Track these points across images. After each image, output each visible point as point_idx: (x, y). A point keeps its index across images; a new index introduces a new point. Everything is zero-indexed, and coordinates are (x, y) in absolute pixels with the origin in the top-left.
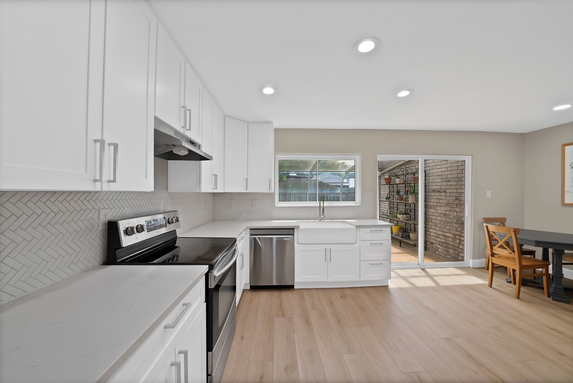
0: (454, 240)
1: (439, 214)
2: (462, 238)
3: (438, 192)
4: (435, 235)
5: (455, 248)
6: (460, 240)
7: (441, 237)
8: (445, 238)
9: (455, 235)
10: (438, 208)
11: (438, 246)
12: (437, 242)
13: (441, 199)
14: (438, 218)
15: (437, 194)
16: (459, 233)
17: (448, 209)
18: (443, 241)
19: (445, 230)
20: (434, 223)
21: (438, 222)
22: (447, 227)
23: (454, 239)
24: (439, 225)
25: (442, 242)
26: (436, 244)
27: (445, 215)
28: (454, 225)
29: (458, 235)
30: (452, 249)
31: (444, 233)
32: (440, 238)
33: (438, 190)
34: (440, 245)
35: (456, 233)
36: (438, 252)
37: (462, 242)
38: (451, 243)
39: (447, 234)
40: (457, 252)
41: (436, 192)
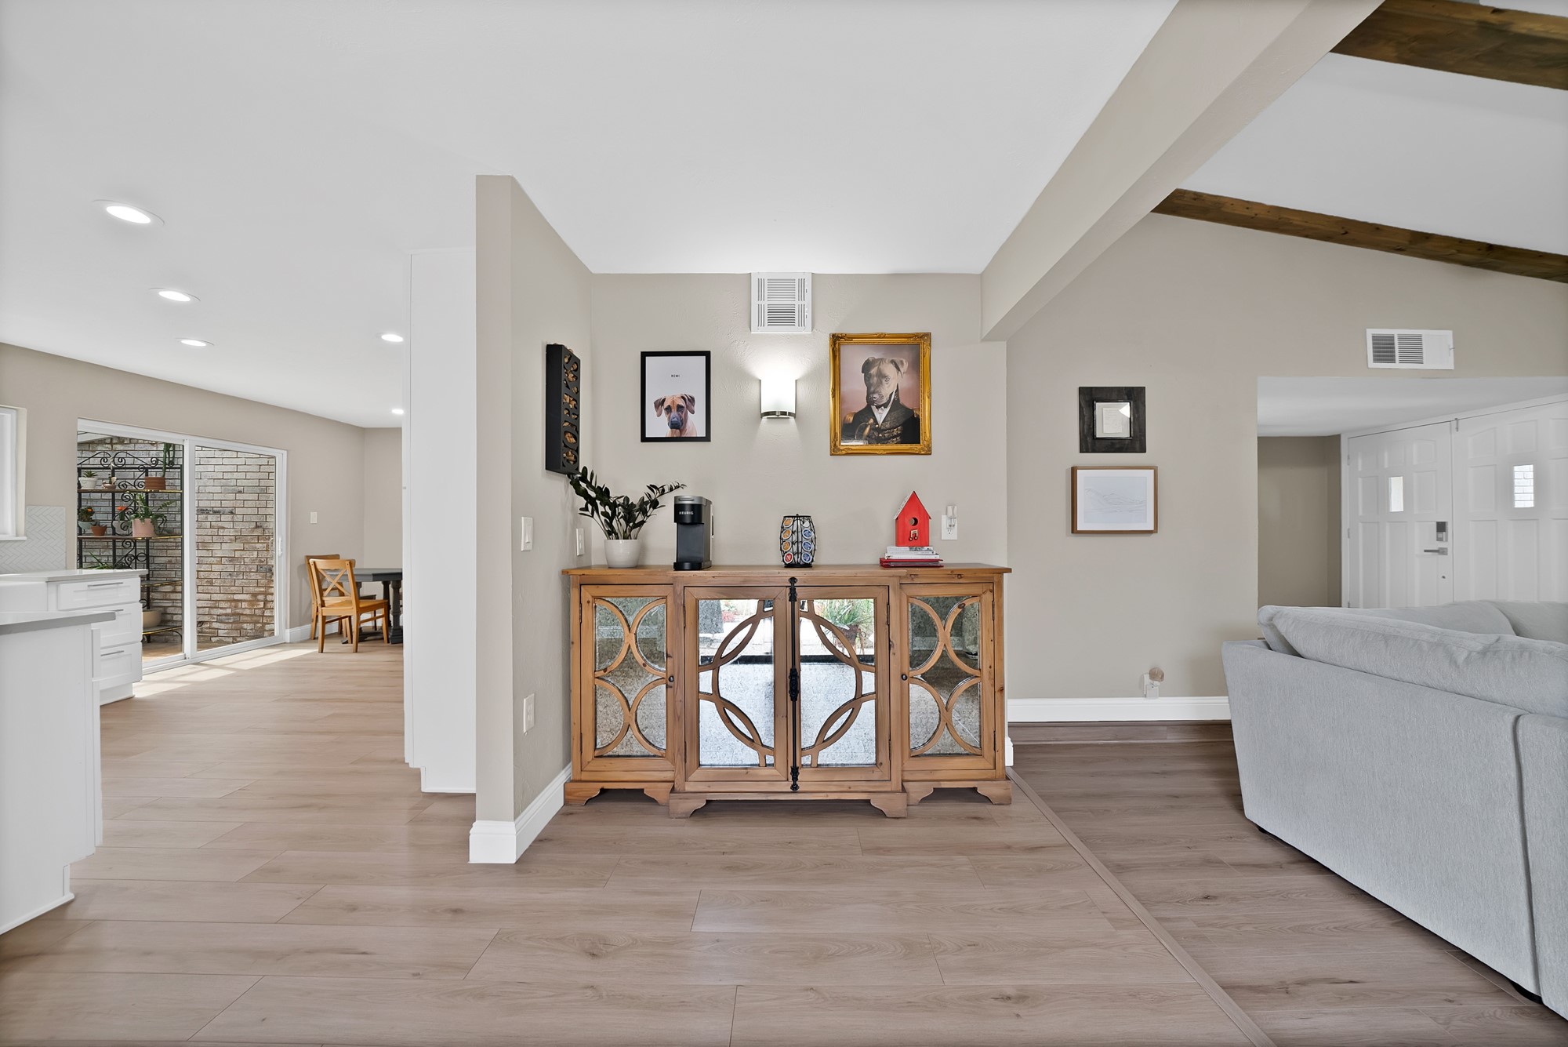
0: (253, 605)
1: (219, 559)
2: (269, 598)
3: (215, 513)
4: (210, 604)
5: (255, 618)
6: (266, 602)
7: (223, 605)
8: (233, 604)
9: (254, 595)
10: (216, 546)
11: (215, 625)
12: (214, 618)
13: (223, 528)
14: (215, 568)
15: (210, 518)
16: (262, 589)
17: (241, 546)
18: (229, 611)
19: (233, 588)
20: (206, 580)
21: (212, 575)
22: (238, 582)
23: (253, 602)
24: (219, 581)
25: (226, 615)
26: (211, 623)
27: (232, 559)
28: (253, 575)
29: (261, 593)
30: (250, 623)
31: (229, 596)
32: (221, 608)
33: (215, 509)
34: (221, 622)
35: (257, 590)
36: (217, 638)
37: (268, 606)
38: (248, 612)
39: (237, 597)
40: (259, 625)
41: (208, 514)
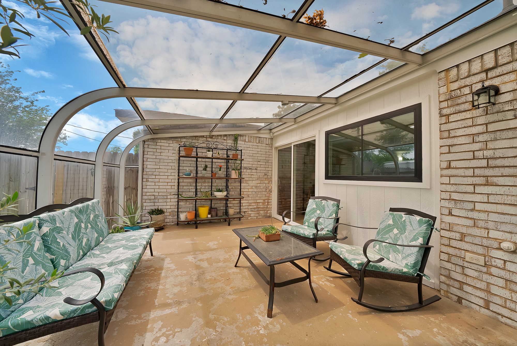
0: (264, 204)
1: (251, 187)
3: (250, 169)
4: (248, 204)
5: (264, 209)
6: (268, 202)
7: (253, 204)
8: (257, 204)
9: (264, 200)
10: (250, 182)
11: (250, 212)
12: (249, 210)
13: (253, 175)
14: (250, 190)
15: (248, 171)
16: (267, 198)
17: (259, 182)
18: (255, 207)
19: (257, 198)
21: (249, 193)
22: (258, 196)
23: (263, 203)
24: (251, 195)
25: (254, 208)
27: (256, 187)
28: (264, 193)
29: (266, 199)
30: (262, 211)
31: (255, 201)
32: (252, 206)
33: (250, 167)
34: (252, 211)
35: (265, 198)
36: (251, 218)
37: (269, 204)
38: (262, 207)
39: (258, 201)
40: (266, 211)
41: (247, 169)
